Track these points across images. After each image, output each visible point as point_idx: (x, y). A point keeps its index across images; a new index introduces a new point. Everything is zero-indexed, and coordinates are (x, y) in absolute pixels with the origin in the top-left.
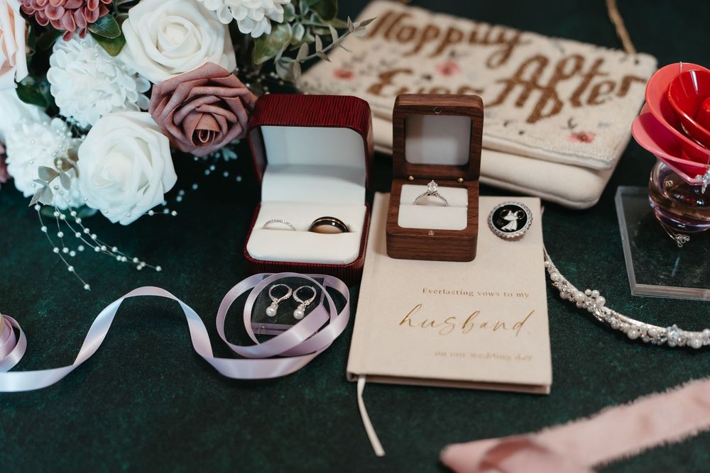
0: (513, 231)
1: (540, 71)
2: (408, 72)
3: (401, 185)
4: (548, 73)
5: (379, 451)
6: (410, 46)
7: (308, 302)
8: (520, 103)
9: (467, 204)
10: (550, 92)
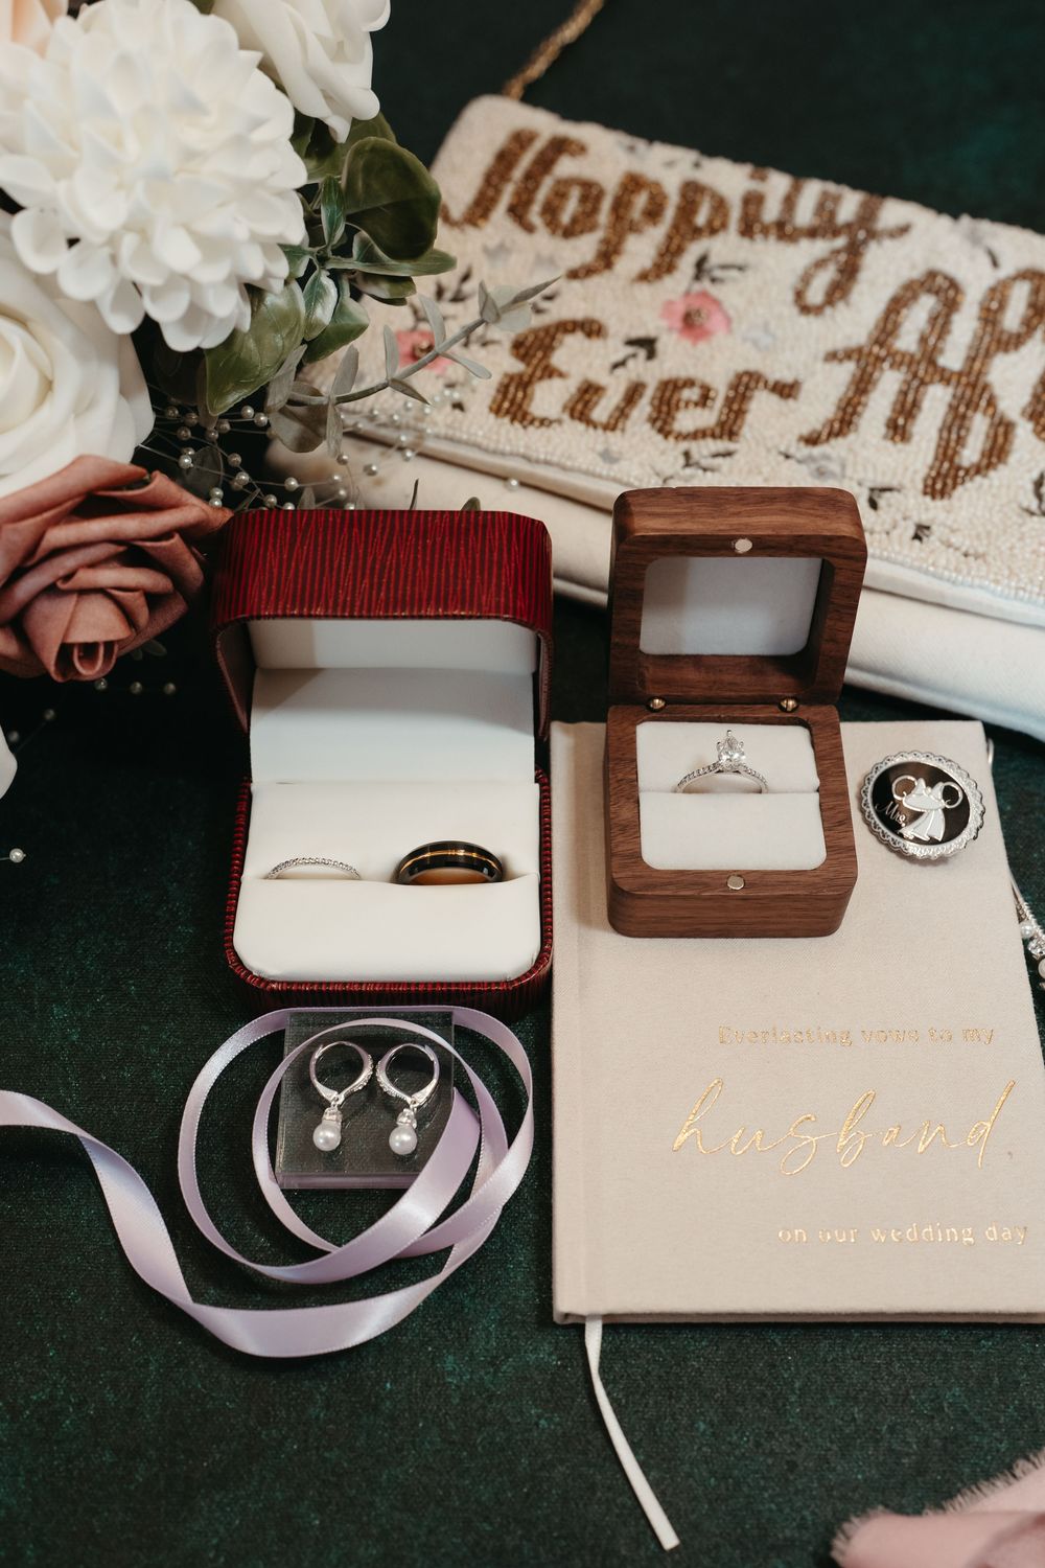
0: (933, 842)
1: (941, 323)
2: (591, 329)
3: (634, 724)
4: (965, 327)
5: (669, 1539)
6: (585, 248)
7: (422, 1096)
8: (898, 429)
9: (816, 782)
10: (972, 391)
